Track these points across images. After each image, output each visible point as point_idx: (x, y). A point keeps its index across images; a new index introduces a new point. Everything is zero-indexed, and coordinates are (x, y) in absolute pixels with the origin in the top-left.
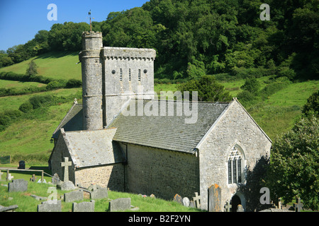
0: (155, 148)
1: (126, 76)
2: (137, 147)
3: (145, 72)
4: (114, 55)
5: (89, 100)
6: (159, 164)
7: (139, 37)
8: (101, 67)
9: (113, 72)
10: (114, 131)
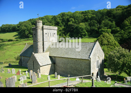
0: (69, 58)
1: (49, 35)
2: (60, 58)
3: (55, 34)
4: (46, 28)
5: (38, 43)
6: (71, 63)
7: (29, 28)
8: (42, 32)
9: (46, 34)
10: (48, 53)
